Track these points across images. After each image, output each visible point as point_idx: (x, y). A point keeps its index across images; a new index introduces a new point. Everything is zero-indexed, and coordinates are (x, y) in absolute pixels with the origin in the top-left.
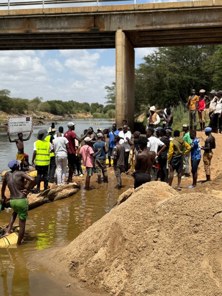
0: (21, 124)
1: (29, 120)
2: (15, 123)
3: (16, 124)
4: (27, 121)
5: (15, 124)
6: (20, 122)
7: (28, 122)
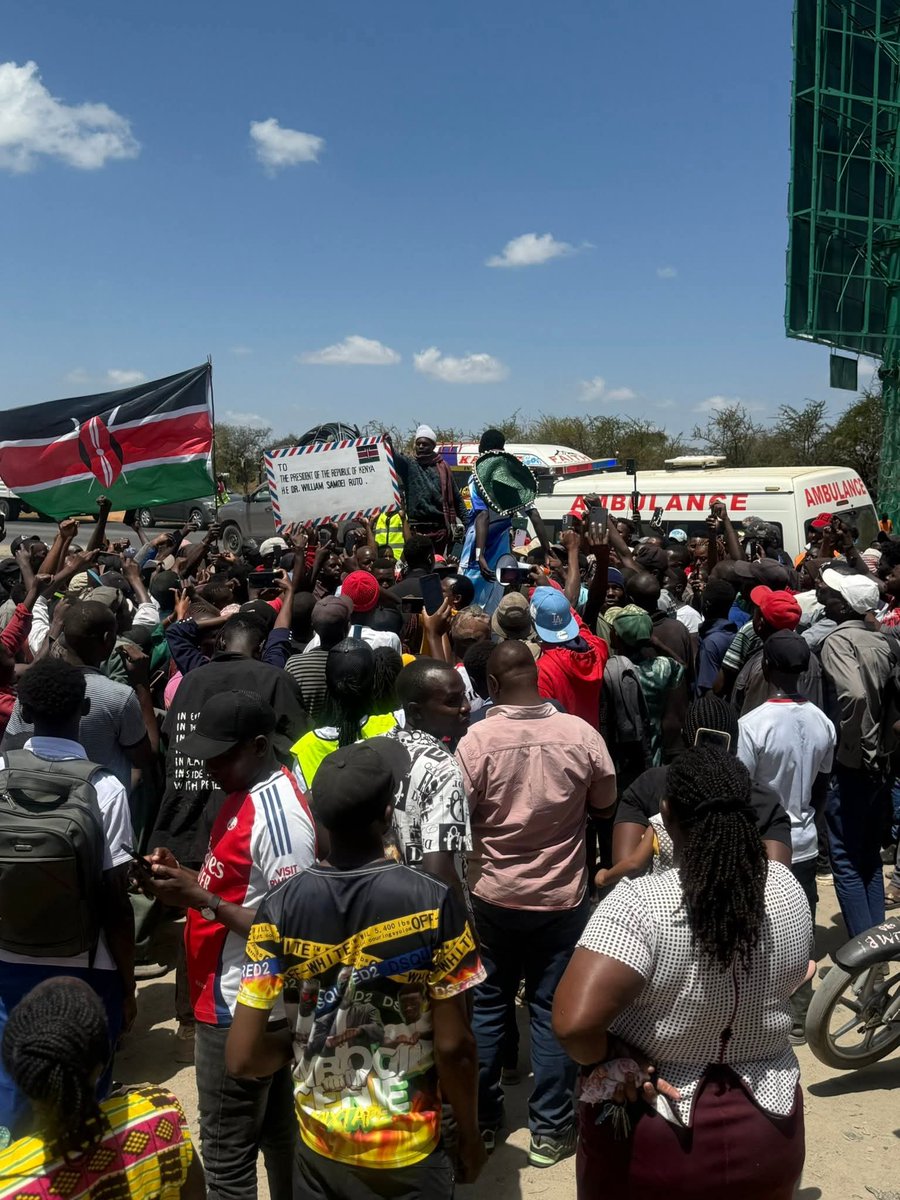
0: (334, 479)
1: (377, 459)
2: (307, 476)
3: (313, 481)
4: (361, 462)
5: (307, 483)
6: (330, 472)
7: (372, 469)
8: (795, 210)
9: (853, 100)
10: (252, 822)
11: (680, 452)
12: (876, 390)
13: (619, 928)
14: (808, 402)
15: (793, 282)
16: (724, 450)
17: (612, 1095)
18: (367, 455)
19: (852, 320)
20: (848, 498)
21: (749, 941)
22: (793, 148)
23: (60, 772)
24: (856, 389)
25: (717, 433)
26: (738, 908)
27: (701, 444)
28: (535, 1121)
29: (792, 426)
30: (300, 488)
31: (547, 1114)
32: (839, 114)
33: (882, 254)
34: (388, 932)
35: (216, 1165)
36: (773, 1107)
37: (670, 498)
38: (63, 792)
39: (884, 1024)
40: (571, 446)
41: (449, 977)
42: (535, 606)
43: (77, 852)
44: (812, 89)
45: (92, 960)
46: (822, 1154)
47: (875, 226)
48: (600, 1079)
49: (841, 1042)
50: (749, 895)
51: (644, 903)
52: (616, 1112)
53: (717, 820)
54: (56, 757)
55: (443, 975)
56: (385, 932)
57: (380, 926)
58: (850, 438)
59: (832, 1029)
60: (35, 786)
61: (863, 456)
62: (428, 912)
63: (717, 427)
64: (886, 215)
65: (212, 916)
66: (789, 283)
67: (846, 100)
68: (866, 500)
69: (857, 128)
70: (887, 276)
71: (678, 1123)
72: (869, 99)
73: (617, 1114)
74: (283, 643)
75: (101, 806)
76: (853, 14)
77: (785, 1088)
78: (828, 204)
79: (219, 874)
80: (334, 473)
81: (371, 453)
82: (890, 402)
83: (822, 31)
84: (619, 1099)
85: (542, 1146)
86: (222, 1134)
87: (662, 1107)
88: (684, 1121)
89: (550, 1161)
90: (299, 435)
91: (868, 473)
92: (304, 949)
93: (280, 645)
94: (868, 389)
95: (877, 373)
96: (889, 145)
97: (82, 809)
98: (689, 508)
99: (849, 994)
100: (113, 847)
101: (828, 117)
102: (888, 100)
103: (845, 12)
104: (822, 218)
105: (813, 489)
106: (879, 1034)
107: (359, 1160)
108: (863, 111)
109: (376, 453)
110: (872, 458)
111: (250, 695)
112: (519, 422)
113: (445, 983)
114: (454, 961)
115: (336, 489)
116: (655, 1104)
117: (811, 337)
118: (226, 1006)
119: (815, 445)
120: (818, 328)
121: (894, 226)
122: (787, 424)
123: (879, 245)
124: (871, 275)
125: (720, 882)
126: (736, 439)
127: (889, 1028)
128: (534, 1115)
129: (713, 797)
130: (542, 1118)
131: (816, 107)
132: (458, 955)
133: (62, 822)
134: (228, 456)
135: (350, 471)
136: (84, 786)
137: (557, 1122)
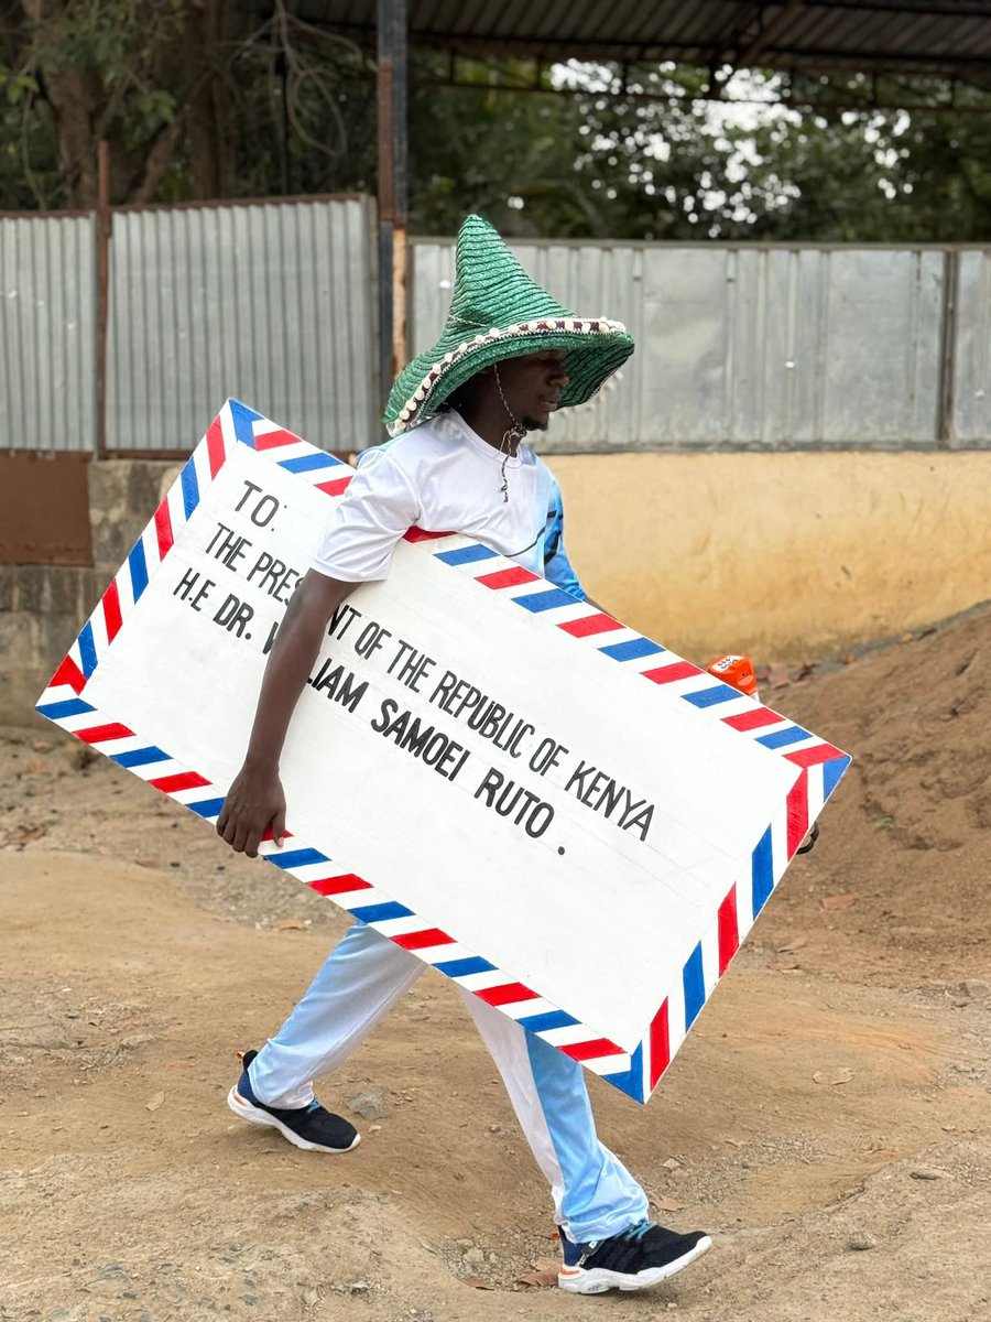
0: (432, 717)
6: (437, 674)
80: (447, 693)
115: (405, 754)
135: (528, 745)
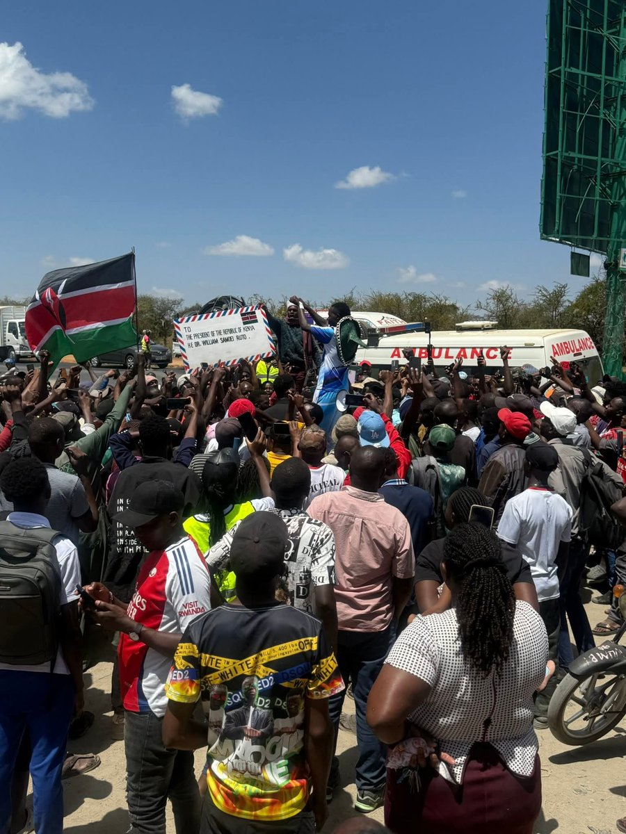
2: (206, 335)
3: (210, 338)
4: (244, 323)
5: (206, 339)
6: (222, 331)
7: (253, 328)
8: (547, 152)
9: (589, 77)
10: (166, 571)
11: (467, 318)
12: (602, 277)
13: (414, 651)
14: (556, 284)
15: (545, 201)
16: (498, 317)
17: (408, 763)
18: (249, 318)
19: (586, 227)
20: (582, 351)
21: (502, 656)
22: (546, 108)
23: (31, 537)
24: (589, 276)
25: (492, 305)
26: (495, 634)
27: (482, 313)
28: (360, 781)
29: (544, 301)
30: (201, 343)
31: (368, 775)
32: (578, 86)
33: (607, 182)
34: (282, 651)
35: (138, 809)
36: (519, 770)
37: (459, 350)
38: (32, 550)
39: (601, 714)
40: (392, 313)
41: (324, 684)
42: (361, 424)
43: (42, 592)
44: (559, 68)
45: (52, 667)
46: (558, 804)
47: (602, 163)
48: (400, 752)
49: (571, 727)
50: (503, 624)
51: (432, 634)
52: (410, 774)
53: (480, 573)
54: (28, 526)
55: (320, 683)
56: (280, 652)
57: (276, 648)
58: (585, 310)
59: (566, 718)
60: (13, 546)
61: (593, 322)
62: (310, 638)
63: (492, 301)
64: (610, 156)
65: (136, 638)
66: (543, 202)
67: (583, 76)
68: (594, 352)
69: (590, 95)
70: (611, 198)
71: (453, 782)
72: (598, 76)
73: (411, 776)
74: (190, 448)
75: (59, 560)
76: (588, 16)
77: (528, 757)
78: (570, 147)
79: (142, 607)
80: (225, 332)
81: (251, 318)
82: (612, 285)
83: (567, 28)
84: (414, 766)
85: (365, 798)
86: (143, 788)
87: (443, 770)
88: (457, 780)
89: (371, 808)
90: (203, 304)
91: (596, 333)
92: (217, 663)
93: (189, 450)
94: (597, 276)
95: (603, 265)
96: (612, 108)
97: (46, 562)
98: (472, 357)
99: (578, 694)
100: (67, 589)
101: (570, 87)
102: (612, 76)
103: (582, 15)
104: (566, 157)
105: (557, 345)
106: (598, 722)
107: (256, 816)
108: (594, 83)
109: (255, 317)
110: (599, 323)
111: (167, 483)
112: (355, 296)
113: (321, 688)
114: (328, 674)
115: (228, 342)
116: (439, 768)
117: (558, 240)
118: (146, 700)
119: (560, 314)
120: (562, 234)
121: (615, 163)
122: (541, 299)
123: (605, 177)
124: (600, 197)
125: (483, 616)
126: (506, 309)
127: (605, 717)
128: (359, 776)
129: (476, 557)
130: (365, 779)
131: (562, 81)
132: (330, 670)
133: (32, 571)
134: (153, 319)
135: (237, 330)
136: (47, 546)
137: (375, 781)
